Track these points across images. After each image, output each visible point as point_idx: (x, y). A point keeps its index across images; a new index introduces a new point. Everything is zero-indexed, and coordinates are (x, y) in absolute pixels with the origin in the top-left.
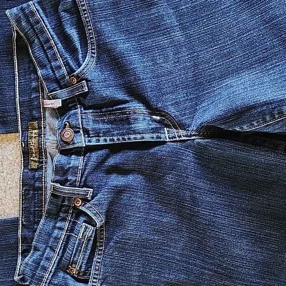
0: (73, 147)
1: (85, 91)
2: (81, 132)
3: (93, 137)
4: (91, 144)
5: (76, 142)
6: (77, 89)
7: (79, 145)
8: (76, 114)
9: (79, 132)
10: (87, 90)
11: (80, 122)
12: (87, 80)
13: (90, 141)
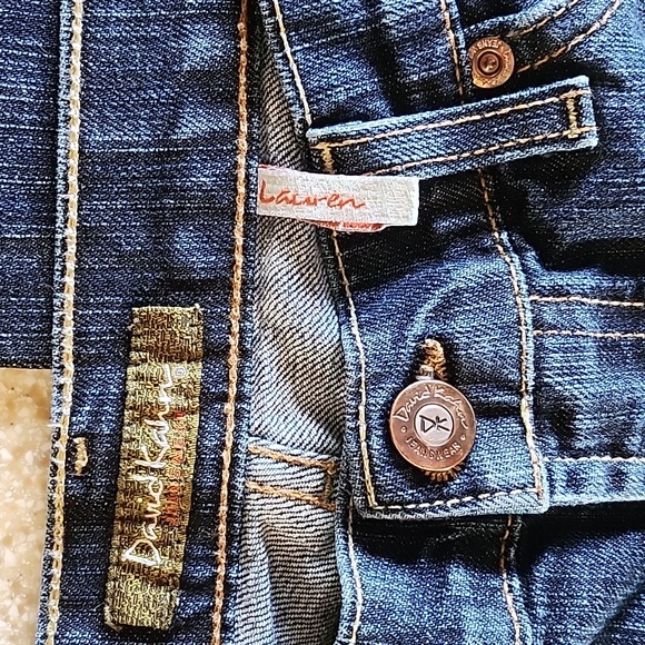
0: (465, 511)
1: (581, 145)
2: (527, 415)
3: (586, 452)
4: (585, 499)
5: (492, 480)
6: (520, 122)
7: (516, 503)
8: (492, 288)
9: (514, 412)
10: (593, 142)
11: (529, 347)
12: (602, 78)
13: (574, 482)
